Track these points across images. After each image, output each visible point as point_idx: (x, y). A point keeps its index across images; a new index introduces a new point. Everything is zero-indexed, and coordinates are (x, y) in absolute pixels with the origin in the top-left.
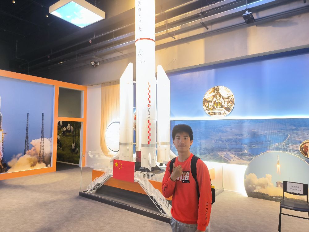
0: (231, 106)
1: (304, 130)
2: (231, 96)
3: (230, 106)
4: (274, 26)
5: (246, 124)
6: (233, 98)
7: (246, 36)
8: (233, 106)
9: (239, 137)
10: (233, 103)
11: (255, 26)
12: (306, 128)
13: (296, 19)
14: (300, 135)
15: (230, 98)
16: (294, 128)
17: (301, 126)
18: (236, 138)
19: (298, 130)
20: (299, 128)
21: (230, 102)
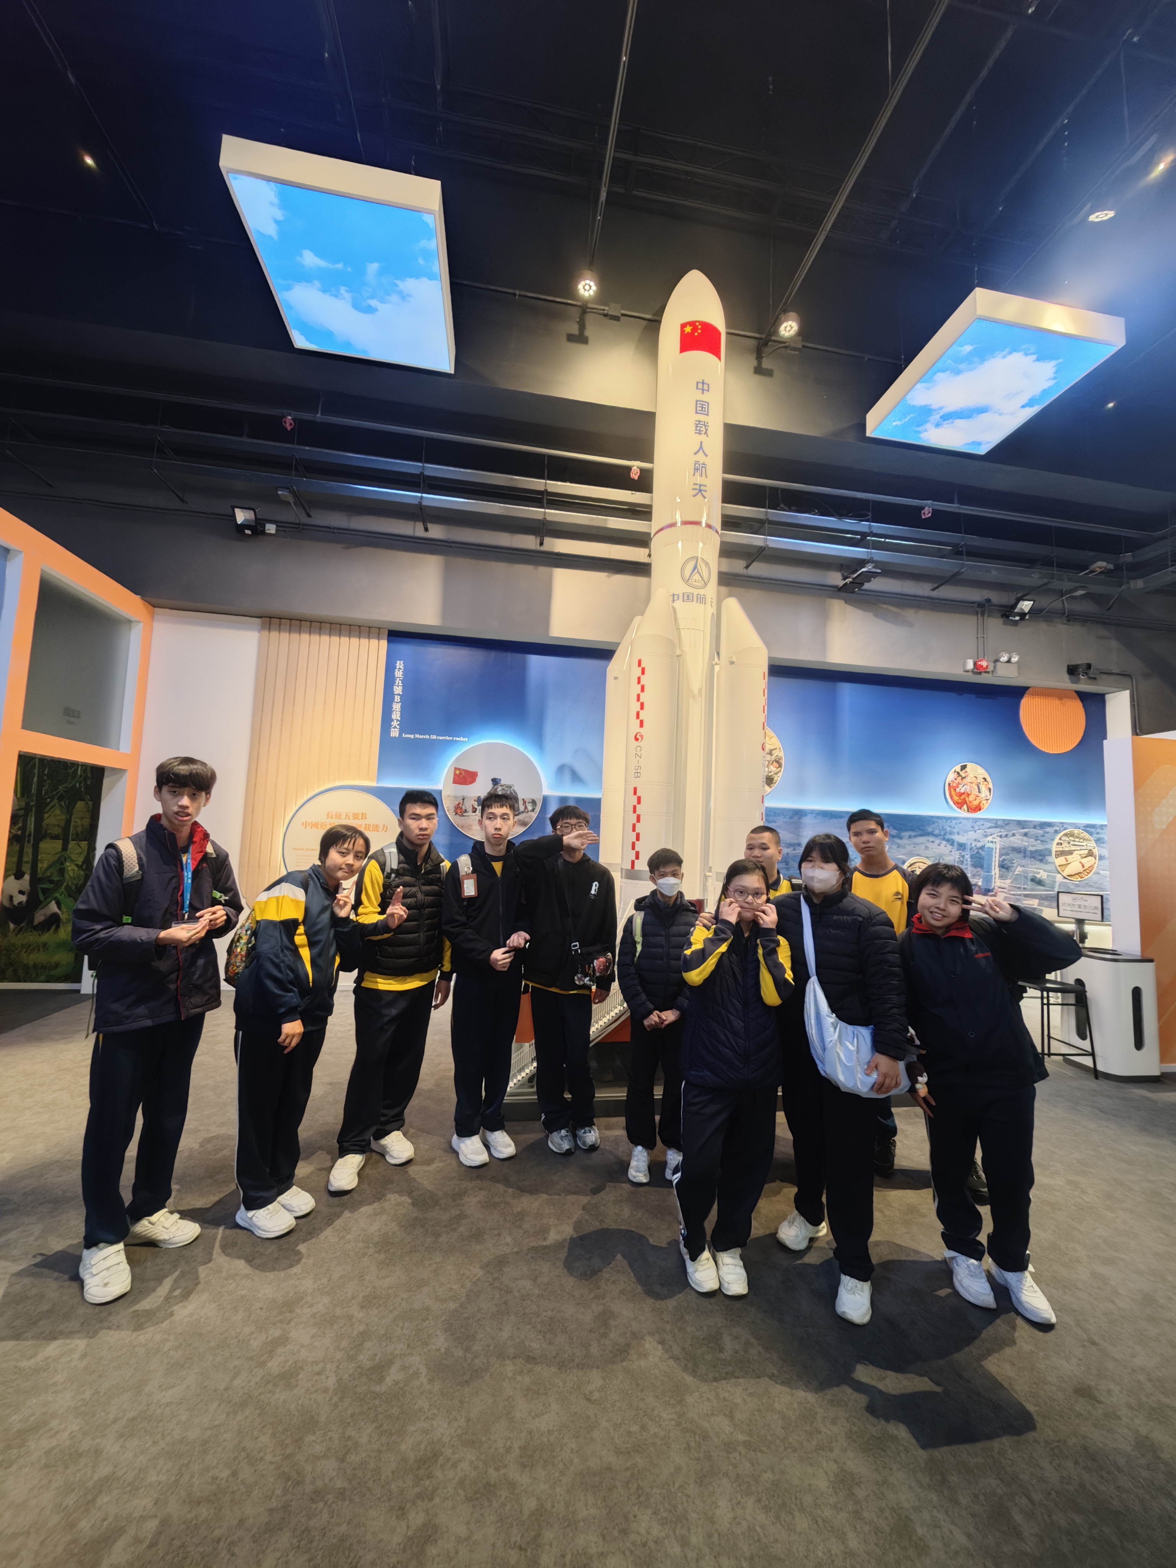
0: (776, 774)
1: (910, 837)
2: (776, 749)
3: (772, 773)
4: (876, 615)
5: (807, 820)
6: (782, 754)
7: (825, 616)
8: (780, 774)
9: (794, 850)
10: (780, 766)
11: (842, 602)
12: (913, 834)
13: (910, 614)
14: (904, 847)
15: (775, 753)
16: (894, 832)
17: (906, 831)
18: (788, 854)
19: (901, 838)
20: (903, 834)
21: (775, 764)
